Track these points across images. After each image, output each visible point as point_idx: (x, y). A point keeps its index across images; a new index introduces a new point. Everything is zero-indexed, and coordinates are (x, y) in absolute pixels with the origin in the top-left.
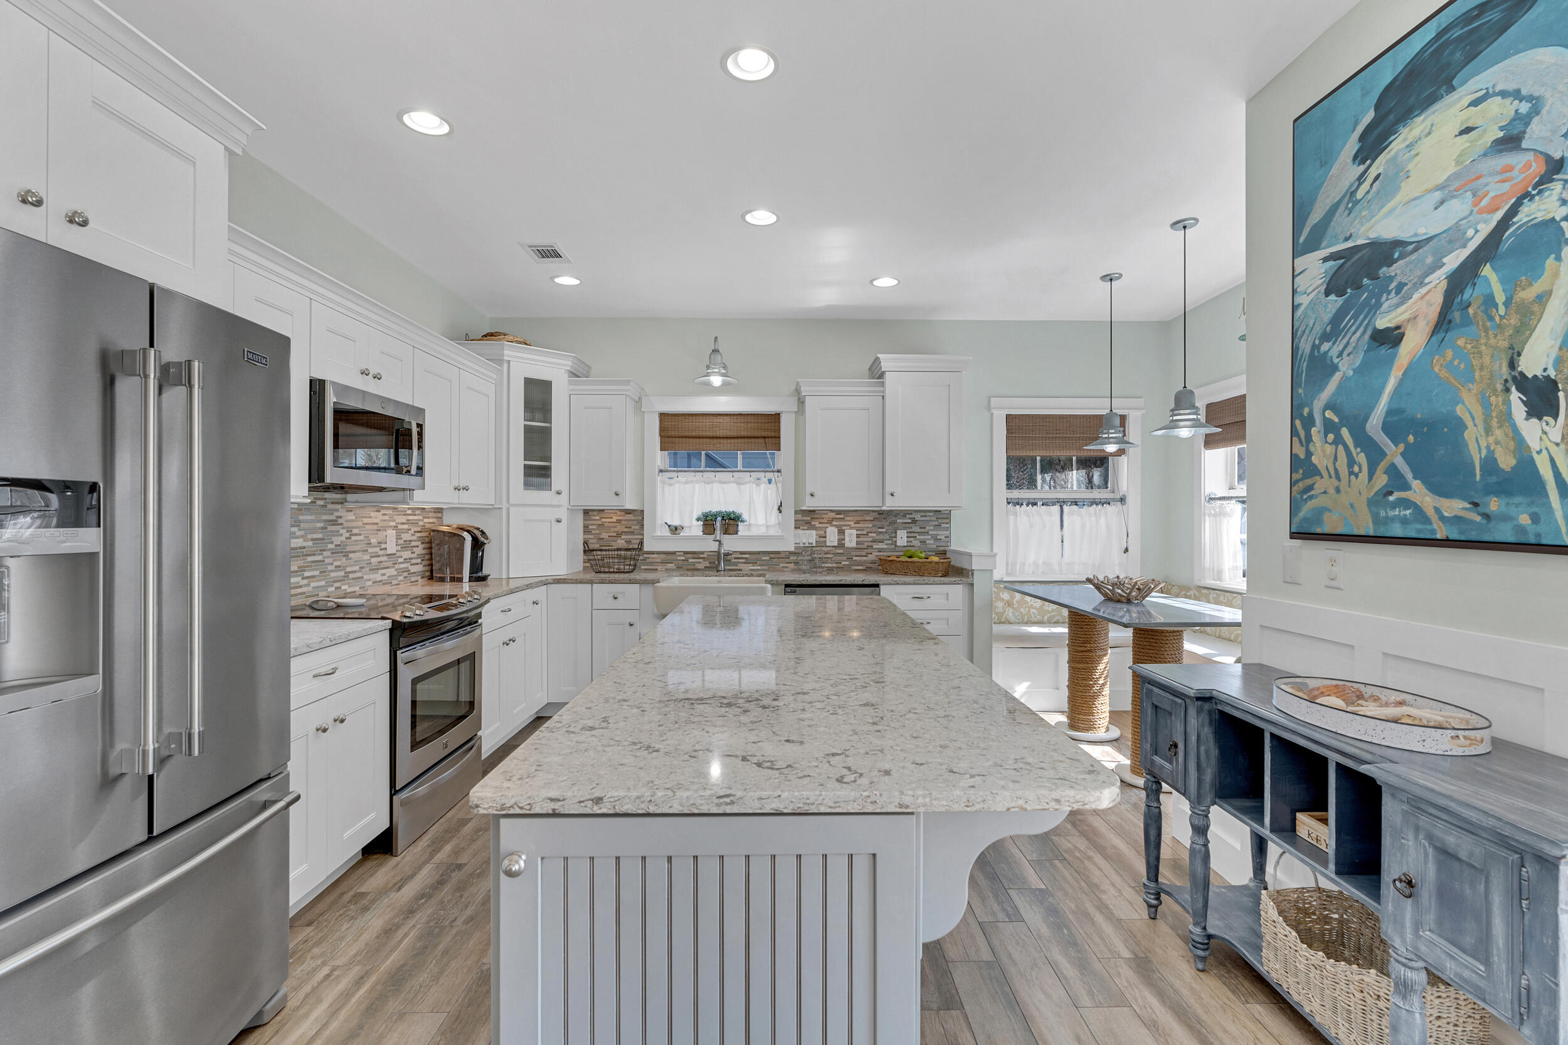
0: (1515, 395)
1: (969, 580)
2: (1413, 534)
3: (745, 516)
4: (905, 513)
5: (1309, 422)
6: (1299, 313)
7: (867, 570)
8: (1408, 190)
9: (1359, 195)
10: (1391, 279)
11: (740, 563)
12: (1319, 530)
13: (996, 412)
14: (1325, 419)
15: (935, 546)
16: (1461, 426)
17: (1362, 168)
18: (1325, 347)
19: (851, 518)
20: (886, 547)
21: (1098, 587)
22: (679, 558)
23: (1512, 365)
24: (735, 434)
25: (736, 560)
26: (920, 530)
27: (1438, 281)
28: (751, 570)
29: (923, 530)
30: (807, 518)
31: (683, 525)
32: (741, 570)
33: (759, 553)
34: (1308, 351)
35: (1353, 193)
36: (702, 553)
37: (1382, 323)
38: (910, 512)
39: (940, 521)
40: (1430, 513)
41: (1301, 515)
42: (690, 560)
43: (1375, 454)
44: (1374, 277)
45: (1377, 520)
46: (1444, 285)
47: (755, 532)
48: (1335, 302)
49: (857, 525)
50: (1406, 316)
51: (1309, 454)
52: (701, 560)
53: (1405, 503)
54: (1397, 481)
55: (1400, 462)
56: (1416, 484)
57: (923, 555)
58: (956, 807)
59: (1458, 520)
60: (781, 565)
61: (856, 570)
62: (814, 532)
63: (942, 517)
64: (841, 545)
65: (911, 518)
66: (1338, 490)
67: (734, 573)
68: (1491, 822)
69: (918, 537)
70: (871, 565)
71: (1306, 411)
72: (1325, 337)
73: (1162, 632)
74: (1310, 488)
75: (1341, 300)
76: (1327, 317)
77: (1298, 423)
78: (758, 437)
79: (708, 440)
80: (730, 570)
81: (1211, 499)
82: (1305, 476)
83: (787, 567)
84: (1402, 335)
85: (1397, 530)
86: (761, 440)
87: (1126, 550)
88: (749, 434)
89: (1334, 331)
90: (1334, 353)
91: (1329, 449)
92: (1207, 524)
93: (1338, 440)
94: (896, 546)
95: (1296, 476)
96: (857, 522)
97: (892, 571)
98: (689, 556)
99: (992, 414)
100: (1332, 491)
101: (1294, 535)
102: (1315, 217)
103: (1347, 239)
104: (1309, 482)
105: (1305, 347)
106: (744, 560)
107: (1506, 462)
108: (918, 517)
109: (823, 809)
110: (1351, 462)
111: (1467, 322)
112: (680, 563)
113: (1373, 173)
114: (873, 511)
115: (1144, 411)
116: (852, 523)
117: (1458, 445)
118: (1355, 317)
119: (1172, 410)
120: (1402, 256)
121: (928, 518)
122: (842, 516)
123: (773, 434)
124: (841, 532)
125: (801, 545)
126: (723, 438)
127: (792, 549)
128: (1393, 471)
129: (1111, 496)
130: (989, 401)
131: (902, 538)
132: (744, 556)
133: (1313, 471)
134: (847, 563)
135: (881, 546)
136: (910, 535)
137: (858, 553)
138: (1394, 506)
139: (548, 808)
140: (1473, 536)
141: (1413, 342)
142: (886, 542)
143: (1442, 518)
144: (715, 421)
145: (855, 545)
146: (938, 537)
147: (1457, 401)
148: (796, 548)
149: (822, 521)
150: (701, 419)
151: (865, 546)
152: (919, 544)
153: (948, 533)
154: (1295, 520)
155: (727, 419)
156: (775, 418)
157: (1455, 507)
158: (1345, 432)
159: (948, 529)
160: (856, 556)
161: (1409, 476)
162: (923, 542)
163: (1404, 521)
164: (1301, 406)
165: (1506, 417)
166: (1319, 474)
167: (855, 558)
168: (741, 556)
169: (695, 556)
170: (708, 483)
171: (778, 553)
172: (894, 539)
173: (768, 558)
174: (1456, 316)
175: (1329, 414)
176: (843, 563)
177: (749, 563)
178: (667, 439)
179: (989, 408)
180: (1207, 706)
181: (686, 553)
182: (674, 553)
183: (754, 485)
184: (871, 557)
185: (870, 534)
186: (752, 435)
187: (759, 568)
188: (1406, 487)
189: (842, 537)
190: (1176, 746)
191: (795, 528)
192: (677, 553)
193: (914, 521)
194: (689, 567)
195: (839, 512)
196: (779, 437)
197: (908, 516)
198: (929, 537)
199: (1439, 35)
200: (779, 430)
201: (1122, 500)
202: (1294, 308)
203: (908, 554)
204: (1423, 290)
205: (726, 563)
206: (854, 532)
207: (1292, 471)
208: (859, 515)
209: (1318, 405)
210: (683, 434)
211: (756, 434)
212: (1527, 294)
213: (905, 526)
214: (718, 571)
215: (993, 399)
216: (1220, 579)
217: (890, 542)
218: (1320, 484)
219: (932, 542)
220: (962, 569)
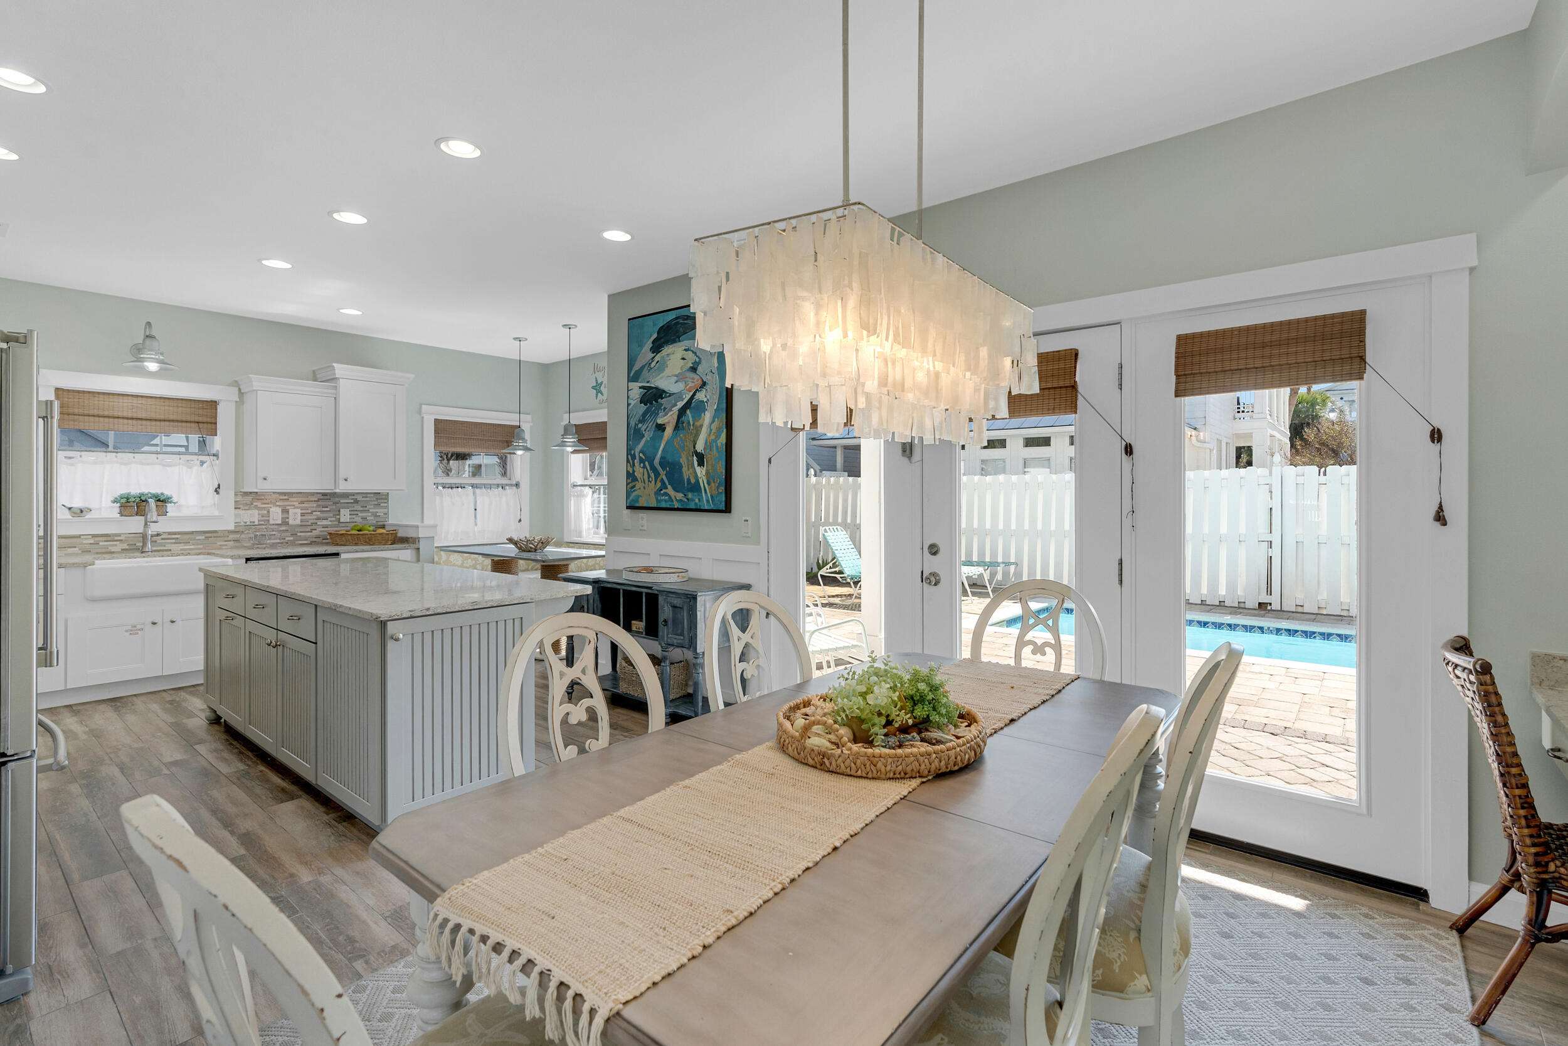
0: (695, 458)
1: (416, 546)
2: (668, 506)
3: (175, 499)
4: (346, 495)
5: (634, 457)
6: (630, 407)
7: (312, 543)
8: (667, 372)
9: (652, 365)
10: (662, 405)
11: (169, 543)
12: (637, 505)
13: (426, 417)
14: (640, 457)
15: (375, 522)
16: (681, 467)
17: (653, 355)
18: (640, 425)
19: (295, 499)
20: (330, 523)
21: (516, 543)
22: (85, 542)
23: (694, 448)
24: (162, 417)
25: (163, 541)
26: (362, 509)
27: (676, 409)
28: (182, 550)
29: (365, 509)
30: (249, 499)
31: (91, 507)
32: (170, 550)
33: (192, 533)
34: (633, 425)
35: (650, 364)
36: (119, 535)
37: (660, 421)
38: (353, 494)
39: (379, 501)
40: (673, 498)
41: (631, 498)
42: (101, 543)
43: (657, 474)
44: (657, 402)
45: (658, 501)
46: (677, 412)
47: (185, 512)
48: (643, 407)
49: (301, 505)
50: (666, 421)
51: (634, 471)
52: (118, 543)
53: (666, 494)
54: (664, 486)
55: (664, 477)
56: (669, 487)
57: (371, 528)
58: (548, 598)
59: (681, 501)
60: (219, 543)
61: (301, 544)
62: (256, 512)
63: (381, 498)
64: (285, 522)
65: (354, 500)
66: (644, 488)
67: (165, 553)
68: (683, 592)
69: (360, 514)
70: (314, 540)
71: (633, 452)
72: (640, 421)
73: (558, 566)
74: (634, 486)
75: (646, 407)
76: (641, 413)
77: (629, 457)
78: (190, 422)
79: (126, 421)
80: (155, 551)
81: (574, 486)
82: (633, 481)
83: (226, 545)
84: (665, 428)
85: (663, 505)
86: (193, 425)
87: (520, 521)
88: (179, 418)
89: (642, 420)
90: (643, 429)
91: (641, 470)
92: (572, 502)
93: (644, 467)
94: (339, 522)
95: (629, 481)
96: (302, 502)
97: (343, 543)
98: (101, 539)
99: (423, 417)
100: (642, 488)
101: (628, 508)
102: (636, 368)
103: (648, 382)
104: (634, 484)
105: (632, 424)
106: (174, 541)
107: (693, 481)
108: (359, 498)
109: (507, 603)
110: (649, 477)
111: (683, 428)
112: (87, 547)
113: (657, 359)
114: (317, 493)
115: (532, 424)
116: (296, 504)
117: (681, 473)
118: (650, 416)
119: (563, 435)
120: (666, 397)
121: (368, 499)
122: (286, 497)
123: (209, 420)
124: (285, 511)
125: (242, 524)
126: (146, 420)
127: (232, 527)
128: (662, 480)
129: (508, 482)
130: (420, 408)
131: (345, 516)
132: (174, 536)
133: (635, 479)
134: (292, 538)
135: (325, 522)
136: (352, 513)
137: (301, 530)
138: (663, 495)
139: (408, 615)
140: (685, 507)
141: (669, 431)
142: (329, 519)
143: (677, 500)
144: (134, 402)
145: (299, 523)
146: (378, 514)
147: (680, 457)
148: (236, 527)
149: (265, 501)
150: (116, 399)
151: (309, 524)
152: (361, 520)
153: (386, 510)
154: (628, 501)
155: (150, 401)
156: (213, 404)
157: (680, 496)
158: (647, 463)
159: (387, 507)
160: (301, 532)
161: (667, 484)
162: (364, 518)
163: (666, 501)
164: (631, 450)
165: (693, 464)
166: (637, 480)
167: (299, 534)
168: (170, 536)
169: (109, 538)
170: (126, 464)
171: (216, 532)
172: (338, 517)
173: (203, 537)
174: (680, 425)
175: (641, 455)
176: (287, 539)
177: (180, 543)
178: (66, 416)
179: (420, 412)
180: (597, 585)
181: (94, 536)
182: (79, 536)
183: (185, 468)
184: (315, 533)
185: (314, 513)
186: (184, 419)
187: (192, 547)
188: (666, 488)
189: (286, 516)
190: (583, 607)
191: (235, 508)
192: (82, 537)
193: (356, 502)
194: (100, 551)
195: (284, 494)
196: (216, 423)
197: (350, 497)
198: (370, 514)
199: (677, 318)
200: (215, 417)
201: (517, 485)
202: (628, 405)
203: (358, 528)
204: (672, 413)
205: (153, 544)
206: (299, 511)
207: (627, 478)
208: (304, 497)
209: (637, 450)
210: (91, 412)
211: (189, 419)
212: (698, 424)
213: (346, 506)
214: (142, 552)
215: (423, 406)
216: (580, 536)
217: (334, 519)
218: (639, 485)
219: (372, 518)
220: (408, 538)
